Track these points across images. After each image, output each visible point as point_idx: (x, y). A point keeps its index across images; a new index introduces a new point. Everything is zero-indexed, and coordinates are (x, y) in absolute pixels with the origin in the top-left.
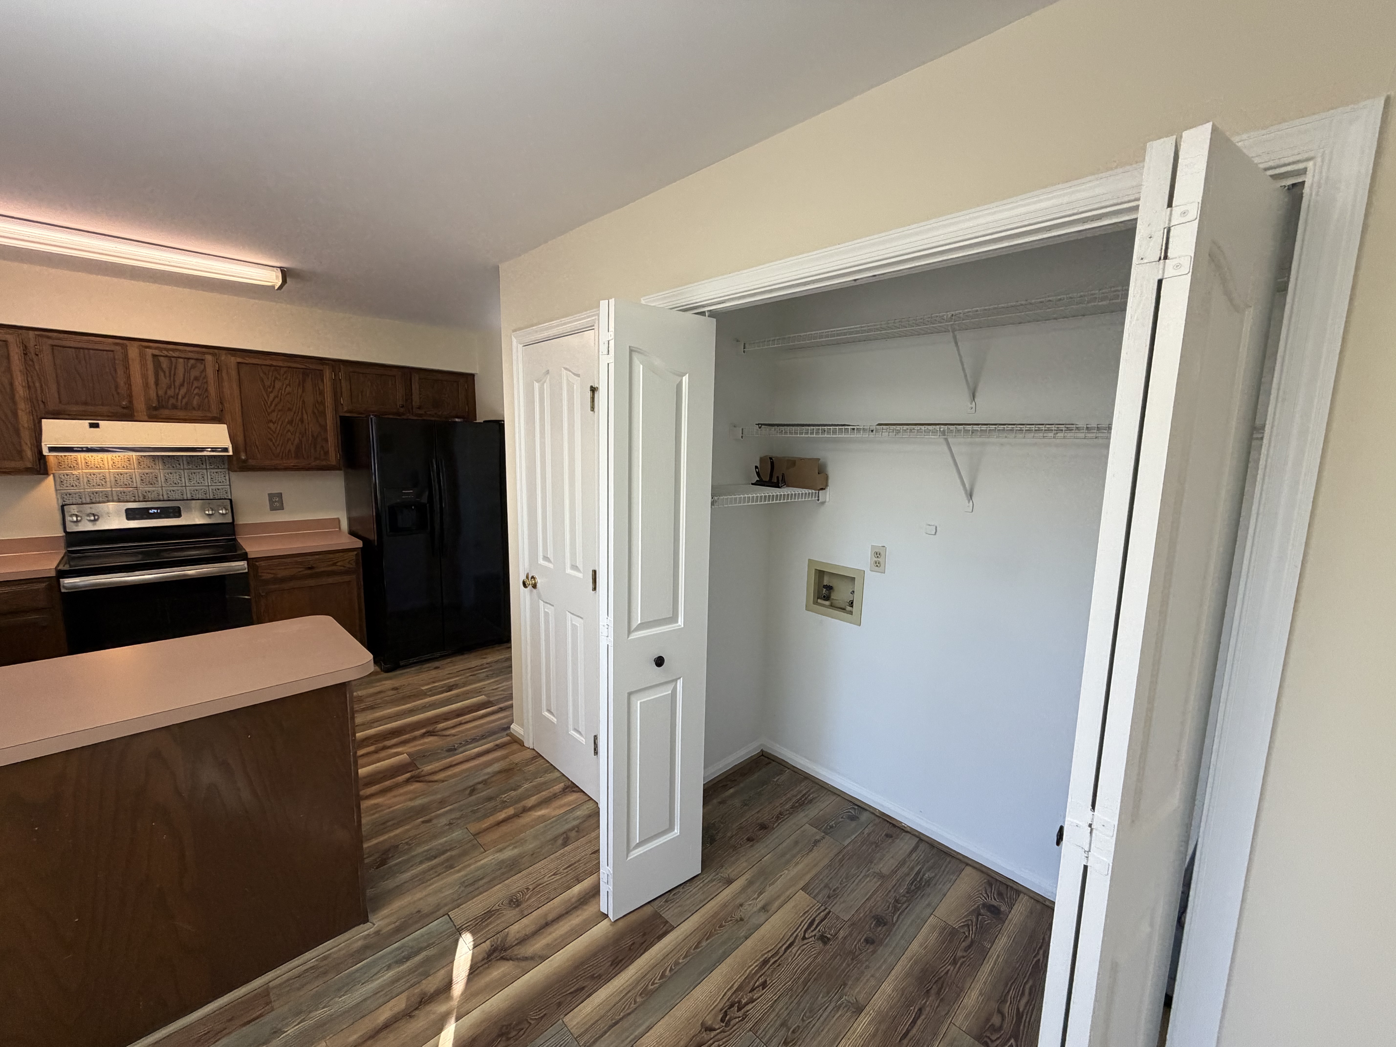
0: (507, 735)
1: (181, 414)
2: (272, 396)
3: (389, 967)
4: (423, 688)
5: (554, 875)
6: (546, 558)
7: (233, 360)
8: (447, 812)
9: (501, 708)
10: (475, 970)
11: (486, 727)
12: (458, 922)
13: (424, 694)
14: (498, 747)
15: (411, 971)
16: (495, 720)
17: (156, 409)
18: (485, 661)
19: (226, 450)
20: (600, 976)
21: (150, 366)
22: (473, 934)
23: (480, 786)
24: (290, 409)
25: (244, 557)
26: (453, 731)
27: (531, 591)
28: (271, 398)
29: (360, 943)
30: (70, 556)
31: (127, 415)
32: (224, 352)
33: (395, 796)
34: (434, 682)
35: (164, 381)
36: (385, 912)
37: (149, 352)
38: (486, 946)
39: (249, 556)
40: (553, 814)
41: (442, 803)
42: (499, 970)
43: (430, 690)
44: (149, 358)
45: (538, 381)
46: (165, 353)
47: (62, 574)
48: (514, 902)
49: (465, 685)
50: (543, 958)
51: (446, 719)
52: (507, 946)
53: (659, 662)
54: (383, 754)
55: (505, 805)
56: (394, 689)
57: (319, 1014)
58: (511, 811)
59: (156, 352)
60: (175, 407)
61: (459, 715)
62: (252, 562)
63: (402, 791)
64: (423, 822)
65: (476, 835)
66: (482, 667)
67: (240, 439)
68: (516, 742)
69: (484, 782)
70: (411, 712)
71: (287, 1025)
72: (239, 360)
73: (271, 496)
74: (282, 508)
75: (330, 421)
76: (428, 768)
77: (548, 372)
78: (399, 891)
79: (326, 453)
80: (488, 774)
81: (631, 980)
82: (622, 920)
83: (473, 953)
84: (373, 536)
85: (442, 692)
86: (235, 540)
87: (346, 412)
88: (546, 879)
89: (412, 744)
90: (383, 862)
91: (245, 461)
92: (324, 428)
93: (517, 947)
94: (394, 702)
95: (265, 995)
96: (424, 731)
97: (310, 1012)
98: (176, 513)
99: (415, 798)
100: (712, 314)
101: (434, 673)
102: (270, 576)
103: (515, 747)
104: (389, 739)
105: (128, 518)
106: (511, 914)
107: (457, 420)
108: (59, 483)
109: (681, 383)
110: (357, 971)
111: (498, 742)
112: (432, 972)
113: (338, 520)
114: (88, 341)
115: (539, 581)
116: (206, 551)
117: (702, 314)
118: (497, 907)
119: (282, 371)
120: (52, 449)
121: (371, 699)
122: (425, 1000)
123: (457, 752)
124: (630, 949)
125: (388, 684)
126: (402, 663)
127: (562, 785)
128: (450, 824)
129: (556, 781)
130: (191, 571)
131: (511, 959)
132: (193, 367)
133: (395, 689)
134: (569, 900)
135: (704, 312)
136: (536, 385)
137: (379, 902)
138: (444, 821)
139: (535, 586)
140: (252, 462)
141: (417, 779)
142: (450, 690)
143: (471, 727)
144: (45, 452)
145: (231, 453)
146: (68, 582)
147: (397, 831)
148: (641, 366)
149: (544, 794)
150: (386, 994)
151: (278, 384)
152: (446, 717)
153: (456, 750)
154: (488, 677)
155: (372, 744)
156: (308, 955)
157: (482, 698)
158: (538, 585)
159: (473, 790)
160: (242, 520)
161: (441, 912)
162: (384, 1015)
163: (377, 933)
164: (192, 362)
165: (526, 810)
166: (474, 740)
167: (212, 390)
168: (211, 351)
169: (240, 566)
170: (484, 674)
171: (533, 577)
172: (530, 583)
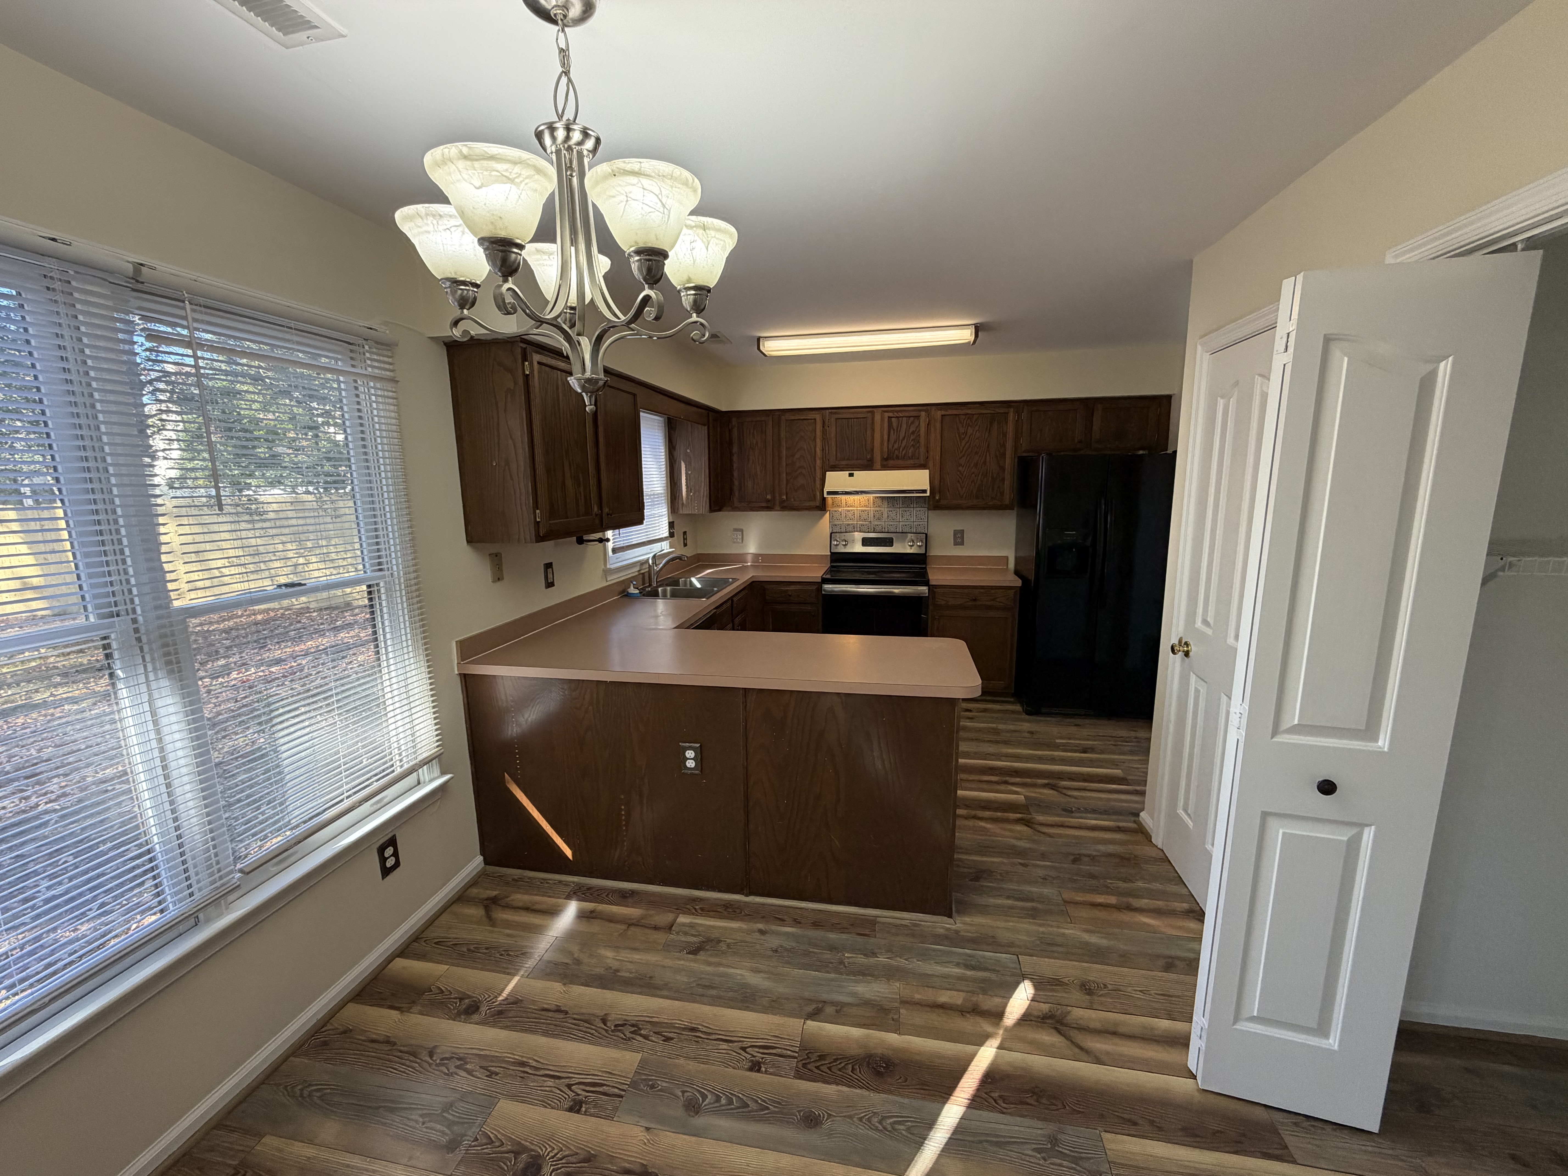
0: (1135, 822)
1: (900, 462)
2: (964, 442)
3: (958, 965)
4: (1057, 741)
5: (1141, 991)
6: (1205, 622)
7: (939, 413)
8: (1044, 866)
9: (1136, 790)
10: (1026, 1019)
11: (1112, 803)
12: (1026, 969)
13: (1057, 747)
14: (1119, 830)
15: (975, 980)
16: (1125, 800)
17: (887, 459)
18: (1133, 734)
19: (924, 491)
20: (1160, 1129)
21: (886, 425)
22: (1036, 987)
23: (1086, 859)
24: (976, 453)
25: (926, 583)
26: (1075, 793)
27: (1183, 660)
28: (963, 444)
29: (942, 931)
30: (832, 569)
31: (869, 466)
32: (934, 407)
33: (1005, 829)
34: (1070, 739)
35: (893, 437)
36: (967, 919)
37: (886, 415)
38: (1045, 1007)
39: (932, 583)
40: (1163, 930)
41: (1043, 856)
42: (1048, 1037)
43: (1064, 745)
44: (886, 420)
45: (1222, 397)
46: (896, 414)
47: (825, 581)
48: (1087, 988)
49: (1102, 752)
50: (1098, 1061)
51: (1071, 779)
52: (1065, 1021)
53: (1327, 788)
54: (1003, 787)
55: (1108, 890)
56: (1029, 732)
57: (901, 962)
58: (1113, 900)
59: (891, 415)
60: (898, 458)
61: (1085, 780)
62: (932, 588)
63: (1009, 826)
64: (1021, 864)
65: (1066, 902)
66: (1126, 740)
67: (937, 482)
68: (1142, 833)
69: (1093, 858)
70: (1040, 759)
71: (881, 954)
72: (943, 413)
73: (956, 533)
74: (962, 543)
75: (1009, 462)
76: (1041, 818)
77: (1237, 383)
78: (984, 910)
79: (1002, 493)
80: (1099, 851)
81: (1204, 1166)
82: (1214, 1096)
83: (1030, 1005)
84: (1032, 577)
85: (1075, 751)
86: (925, 568)
87: (1025, 452)
88: (1129, 989)
89: (1032, 789)
90: (977, 878)
91: (938, 501)
92: (1003, 469)
93: (1076, 1032)
94: (1026, 745)
95: (872, 922)
96: (1046, 781)
97: (897, 956)
98: (889, 542)
99: (1021, 839)
100: (1532, 244)
101: (1073, 730)
102: (943, 603)
103: (1140, 837)
104: (1011, 776)
105: (863, 545)
106: (1077, 995)
107: (1141, 452)
108: (832, 517)
109: (1433, 374)
110: (934, 950)
111: (1121, 824)
112: (990, 993)
113: (1007, 558)
114: (853, 413)
115: (1193, 649)
116: (904, 575)
117: (1512, 247)
118: (1066, 980)
119: (975, 417)
120: (829, 493)
121: (1008, 735)
122: (976, 1011)
123: (1073, 815)
124: (1214, 1134)
125: (1026, 726)
126: (1044, 710)
127: (1185, 906)
128: (1045, 879)
129: (1180, 897)
130: (897, 590)
131: (1064, 1036)
132: (912, 423)
133: (1032, 733)
134: (1152, 1029)
135: (1514, 245)
136: (1221, 402)
137: (965, 908)
138: (1041, 873)
139: (1187, 654)
140: (943, 502)
141: (1028, 823)
142: (1085, 752)
143: (1098, 797)
144: (825, 495)
145: (928, 494)
146: (828, 587)
147: (996, 860)
148: (1346, 359)
149: (1160, 904)
150: (950, 982)
151: (970, 431)
152: (1072, 777)
153: (1072, 812)
154: (1132, 753)
155: (997, 775)
156: (905, 915)
157: (1117, 772)
158: (1191, 654)
159: (1077, 859)
160: (934, 552)
161: (1013, 950)
162: (944, 997)
163: (957, 932)
164: (912, 419)
165: (1130, 908)
166: (1094, 811)
167: (922, 441)
168: (925, 408)
169: (924, 589)
170: (1129, 748)
171: (1186, 644)
172: (1183, 649)
